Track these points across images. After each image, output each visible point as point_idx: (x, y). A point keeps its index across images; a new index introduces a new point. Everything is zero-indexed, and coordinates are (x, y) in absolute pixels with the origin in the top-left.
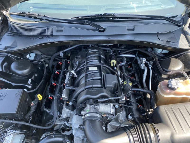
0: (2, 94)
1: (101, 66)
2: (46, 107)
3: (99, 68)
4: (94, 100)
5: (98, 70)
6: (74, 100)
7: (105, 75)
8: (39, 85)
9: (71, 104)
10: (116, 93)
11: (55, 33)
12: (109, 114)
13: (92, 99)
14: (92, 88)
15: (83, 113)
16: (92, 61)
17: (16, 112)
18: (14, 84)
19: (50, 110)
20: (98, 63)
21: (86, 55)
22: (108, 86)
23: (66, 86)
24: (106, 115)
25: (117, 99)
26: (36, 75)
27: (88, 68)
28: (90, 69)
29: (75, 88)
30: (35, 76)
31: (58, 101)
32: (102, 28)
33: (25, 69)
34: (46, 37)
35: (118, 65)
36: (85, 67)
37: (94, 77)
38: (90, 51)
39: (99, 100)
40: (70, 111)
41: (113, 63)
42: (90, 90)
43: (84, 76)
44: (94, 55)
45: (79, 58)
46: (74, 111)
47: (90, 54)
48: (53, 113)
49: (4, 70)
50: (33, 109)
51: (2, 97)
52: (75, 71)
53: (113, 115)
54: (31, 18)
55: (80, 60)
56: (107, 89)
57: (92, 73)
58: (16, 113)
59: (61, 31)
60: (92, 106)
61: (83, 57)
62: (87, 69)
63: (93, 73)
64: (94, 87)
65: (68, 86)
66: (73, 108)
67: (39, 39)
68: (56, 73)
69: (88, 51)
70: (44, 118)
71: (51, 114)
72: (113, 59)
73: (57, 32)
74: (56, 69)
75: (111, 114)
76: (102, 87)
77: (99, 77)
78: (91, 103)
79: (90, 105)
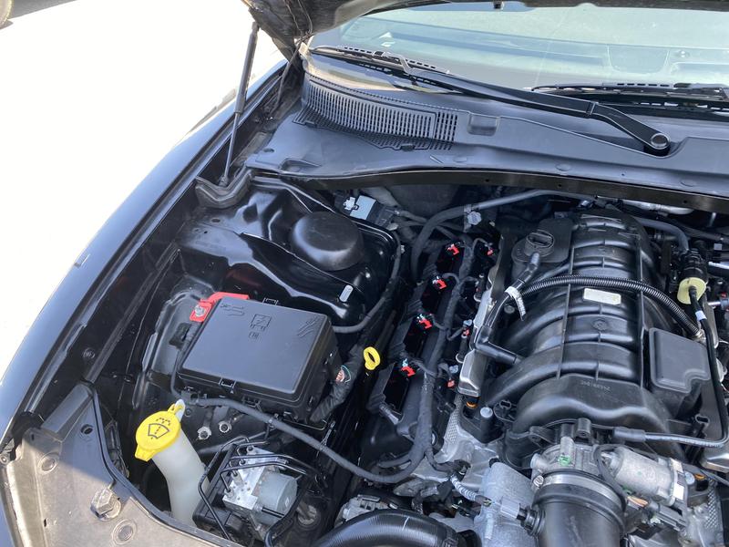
0: (258, 318)
1: (639, 291)
2: (388, 401)
3: (630, 298)
4: (596, 426)
5: (623, 306)
6: (508, 405)
7: (655, 334)
8: (372, 313)
9: (486, 413)
10: (699, 419)
11: (461, 136)
12: (658, 499)
13: (589, 421)
14: (592, 373)
15: (537, 462)
16: (600, 265)
17: (293, 392)
18: (295, 293)
19: (400, 418)
20: (624, 275)
21: (575, 237)
22: (665, 382)
23: (480, 342)
24: (646, 503)
25: (694, 447)
26: (368, 275)
27: (582, 292)
28: (590, 295)
29: (513, 358)
30: (364, 277)
31: (435, 388)
32: (661, 139)
33: (339, 248)
34: (425, 147)
35: (710, 304)
36: (566, 285)
37: (604, 331)
38: (589, 224)
39: (620, 433)
40: (475, 441)
41: (692, 291)
42: (586, 380)
43: (562, 318)
44: (608, 243)
45: (545, 244)
46: (490, 444)
47: (590, 236)
48: (411, 431)
49: (270, 238)
50: (338, 395)
51: (257, 330)
52: (522, 290)
53: (680, 512)
54: (382, 71)
55: (546, 251)
56: (656, 391)
57: (597, 312)
58: (294, 396)
59: (490, 130)
60: (582, 447)
61: (558, 244)
62: (577, 293)
63: (604, 313)
64: (603, 375)
65: (486, 344)
66: (492, 432)
67: (401, 148)
68: (434, 281)
69: (584, 221)
70: (373, 440)
71: (404, 431)
72: (695, 274)
73: (471, 133)
74: (435, 267)
75: (671, 503)
76: (638, 383)
77: (626, 335)
78: (583, 434)
79: (577, 439)
